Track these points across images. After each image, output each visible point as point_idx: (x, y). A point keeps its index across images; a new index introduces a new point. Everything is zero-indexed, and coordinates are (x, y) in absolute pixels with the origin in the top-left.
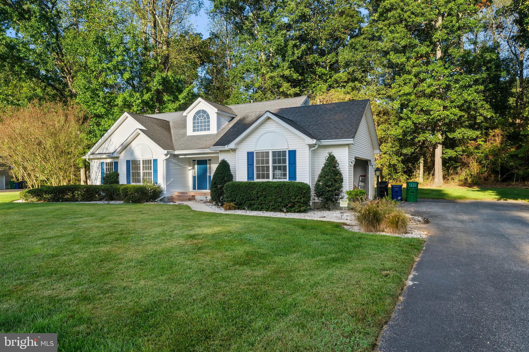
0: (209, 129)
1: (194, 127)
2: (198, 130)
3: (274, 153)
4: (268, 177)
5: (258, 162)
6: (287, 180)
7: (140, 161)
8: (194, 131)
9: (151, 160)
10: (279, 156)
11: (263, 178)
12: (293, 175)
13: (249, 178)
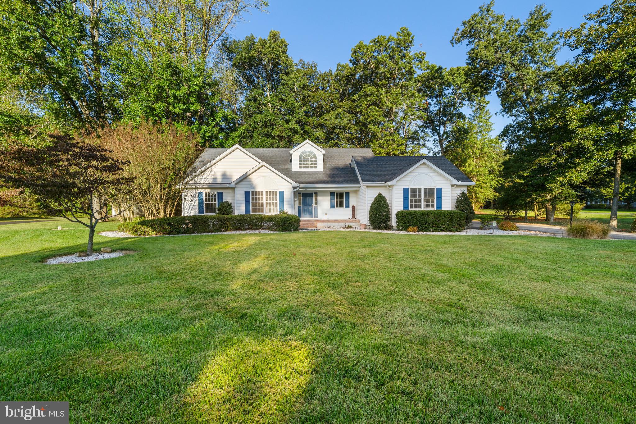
0: (315, 167)
1: (300, 164)
2: (304, 167)
3: (425, 190)
4: (419, 207)
5: (412, 196)
6: (435, 209)
7: (262, 192)
8: (300, 167)
9: (276, 192)
10: (429, 191)
11: (415, 207)
12: (439, 205)
13: (404, 208)
